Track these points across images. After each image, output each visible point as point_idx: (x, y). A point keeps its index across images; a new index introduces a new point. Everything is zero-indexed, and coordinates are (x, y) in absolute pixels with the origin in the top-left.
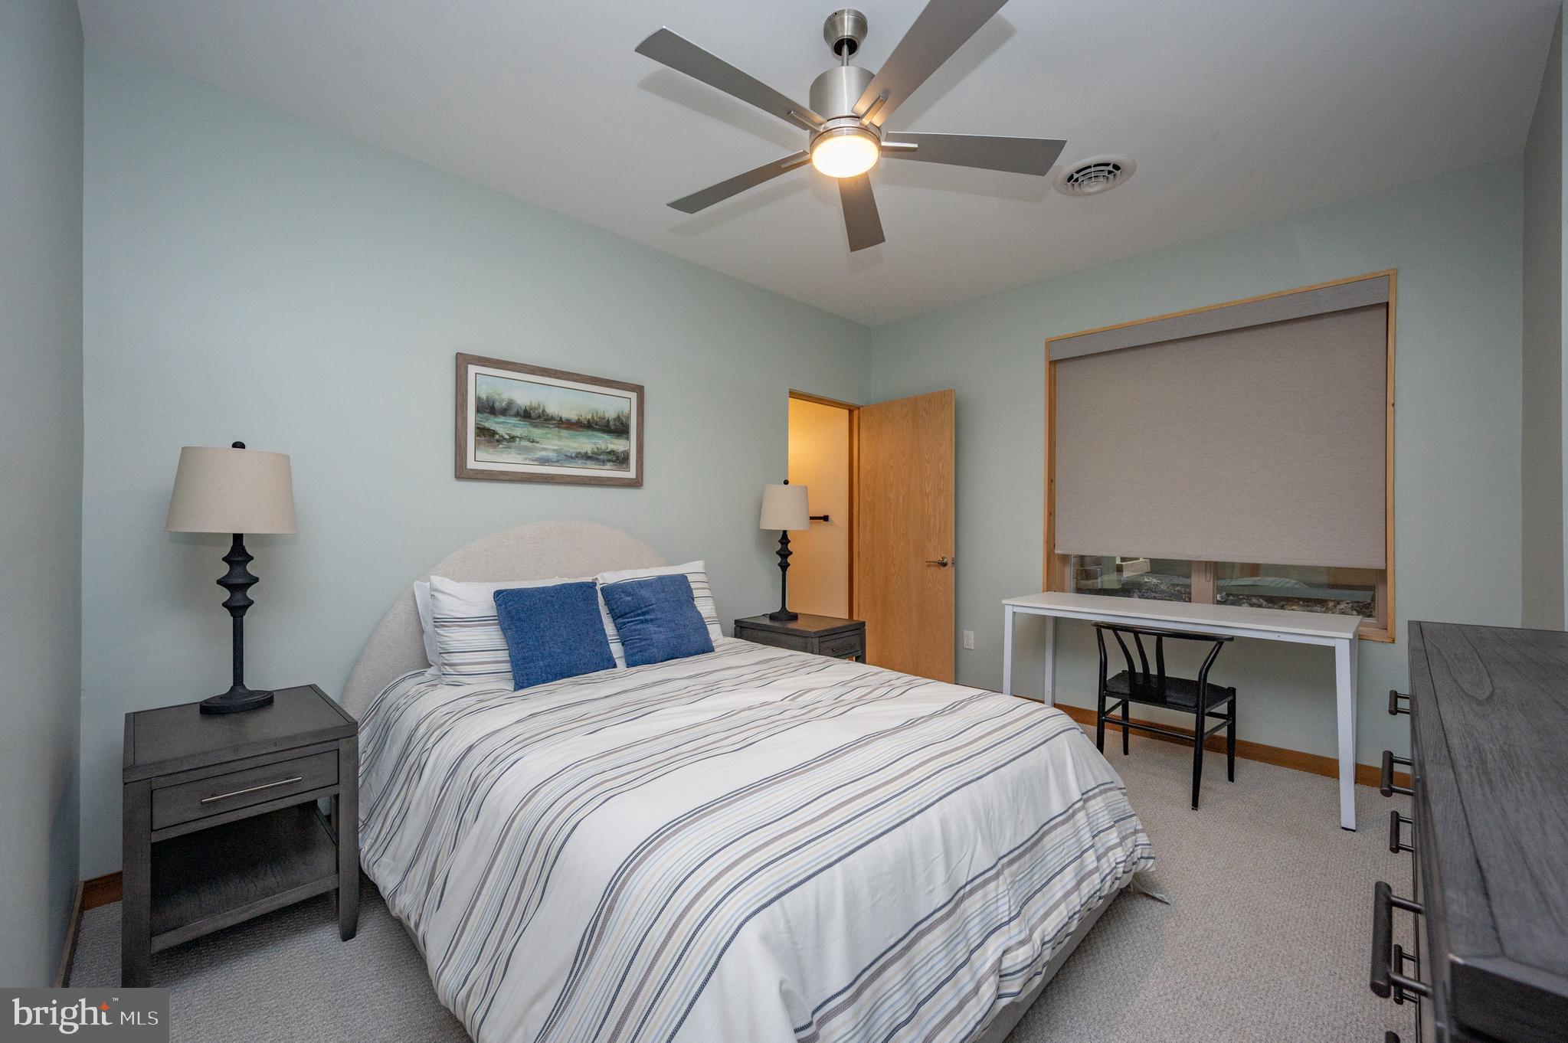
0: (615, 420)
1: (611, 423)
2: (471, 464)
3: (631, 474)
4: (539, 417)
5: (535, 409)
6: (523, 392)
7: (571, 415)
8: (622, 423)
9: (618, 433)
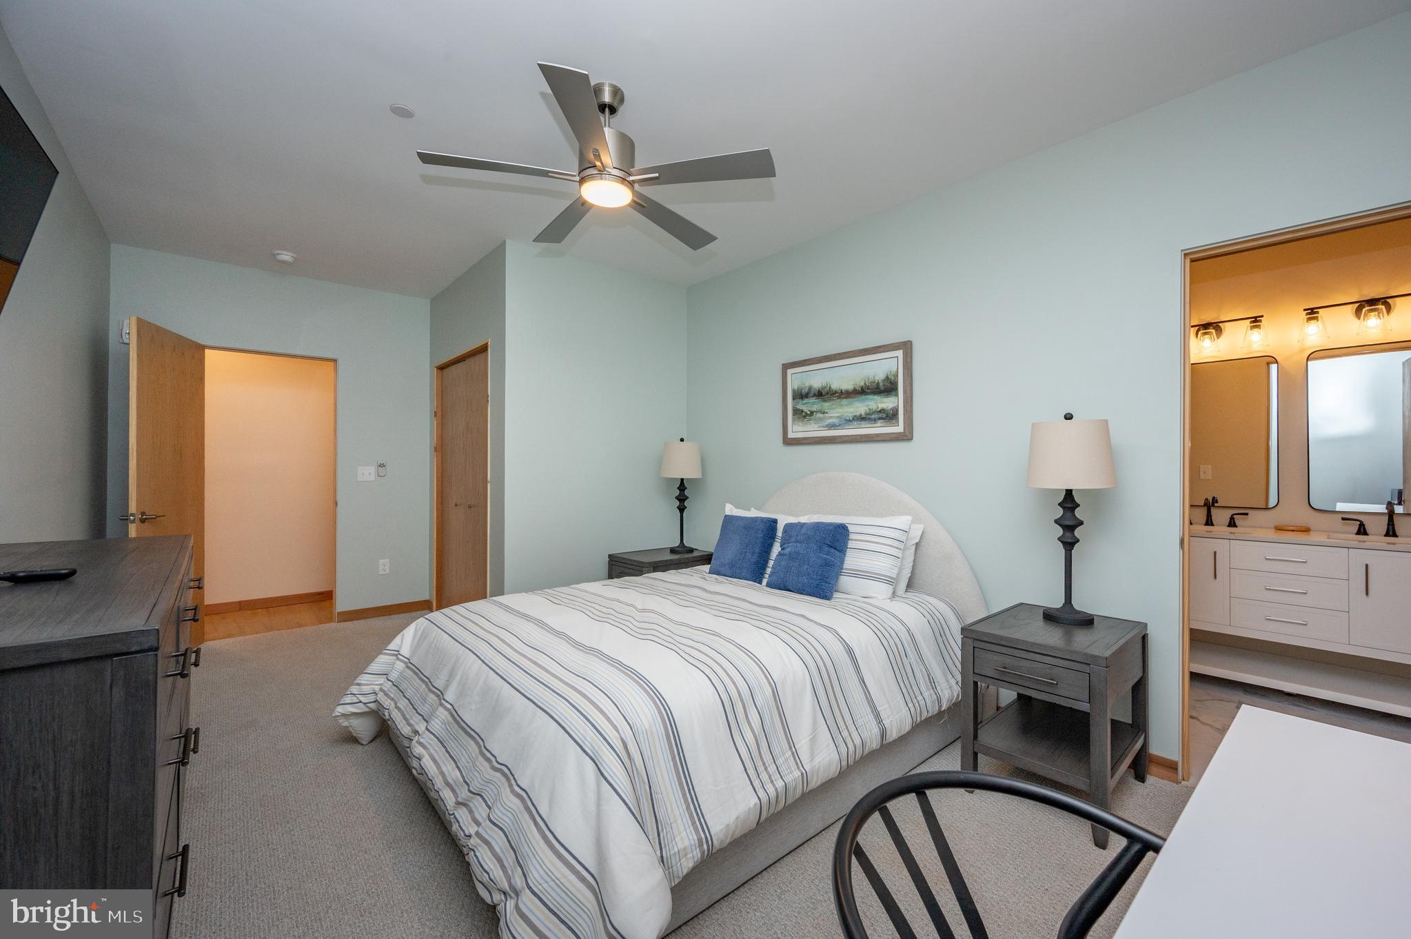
0: (884, 380)
1: (881, 384)
2: (791, 435)
3: (899, 429)
4: (828, 393)
5: (825, 388)
6: (817, 378)
7: (848, 386)
8: (891, 383)
9: (887, 392)
